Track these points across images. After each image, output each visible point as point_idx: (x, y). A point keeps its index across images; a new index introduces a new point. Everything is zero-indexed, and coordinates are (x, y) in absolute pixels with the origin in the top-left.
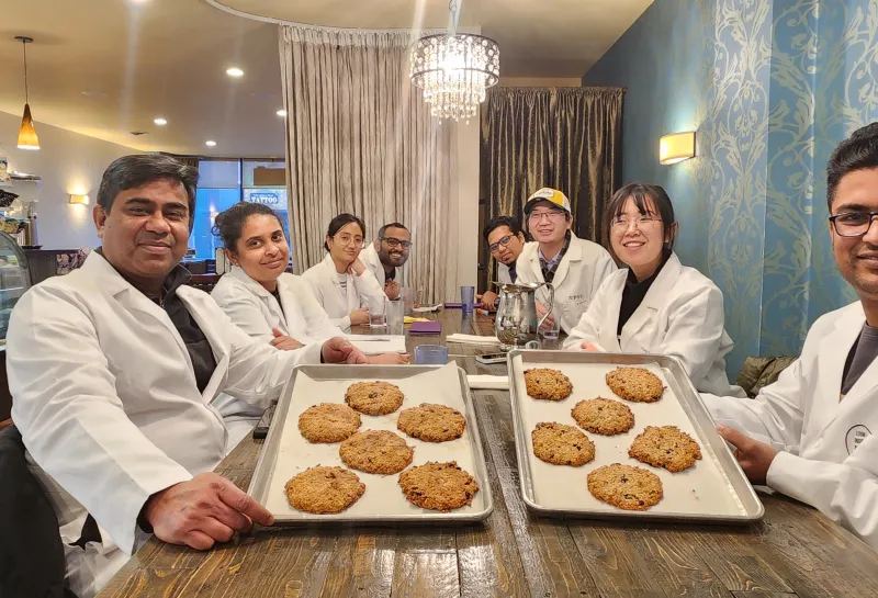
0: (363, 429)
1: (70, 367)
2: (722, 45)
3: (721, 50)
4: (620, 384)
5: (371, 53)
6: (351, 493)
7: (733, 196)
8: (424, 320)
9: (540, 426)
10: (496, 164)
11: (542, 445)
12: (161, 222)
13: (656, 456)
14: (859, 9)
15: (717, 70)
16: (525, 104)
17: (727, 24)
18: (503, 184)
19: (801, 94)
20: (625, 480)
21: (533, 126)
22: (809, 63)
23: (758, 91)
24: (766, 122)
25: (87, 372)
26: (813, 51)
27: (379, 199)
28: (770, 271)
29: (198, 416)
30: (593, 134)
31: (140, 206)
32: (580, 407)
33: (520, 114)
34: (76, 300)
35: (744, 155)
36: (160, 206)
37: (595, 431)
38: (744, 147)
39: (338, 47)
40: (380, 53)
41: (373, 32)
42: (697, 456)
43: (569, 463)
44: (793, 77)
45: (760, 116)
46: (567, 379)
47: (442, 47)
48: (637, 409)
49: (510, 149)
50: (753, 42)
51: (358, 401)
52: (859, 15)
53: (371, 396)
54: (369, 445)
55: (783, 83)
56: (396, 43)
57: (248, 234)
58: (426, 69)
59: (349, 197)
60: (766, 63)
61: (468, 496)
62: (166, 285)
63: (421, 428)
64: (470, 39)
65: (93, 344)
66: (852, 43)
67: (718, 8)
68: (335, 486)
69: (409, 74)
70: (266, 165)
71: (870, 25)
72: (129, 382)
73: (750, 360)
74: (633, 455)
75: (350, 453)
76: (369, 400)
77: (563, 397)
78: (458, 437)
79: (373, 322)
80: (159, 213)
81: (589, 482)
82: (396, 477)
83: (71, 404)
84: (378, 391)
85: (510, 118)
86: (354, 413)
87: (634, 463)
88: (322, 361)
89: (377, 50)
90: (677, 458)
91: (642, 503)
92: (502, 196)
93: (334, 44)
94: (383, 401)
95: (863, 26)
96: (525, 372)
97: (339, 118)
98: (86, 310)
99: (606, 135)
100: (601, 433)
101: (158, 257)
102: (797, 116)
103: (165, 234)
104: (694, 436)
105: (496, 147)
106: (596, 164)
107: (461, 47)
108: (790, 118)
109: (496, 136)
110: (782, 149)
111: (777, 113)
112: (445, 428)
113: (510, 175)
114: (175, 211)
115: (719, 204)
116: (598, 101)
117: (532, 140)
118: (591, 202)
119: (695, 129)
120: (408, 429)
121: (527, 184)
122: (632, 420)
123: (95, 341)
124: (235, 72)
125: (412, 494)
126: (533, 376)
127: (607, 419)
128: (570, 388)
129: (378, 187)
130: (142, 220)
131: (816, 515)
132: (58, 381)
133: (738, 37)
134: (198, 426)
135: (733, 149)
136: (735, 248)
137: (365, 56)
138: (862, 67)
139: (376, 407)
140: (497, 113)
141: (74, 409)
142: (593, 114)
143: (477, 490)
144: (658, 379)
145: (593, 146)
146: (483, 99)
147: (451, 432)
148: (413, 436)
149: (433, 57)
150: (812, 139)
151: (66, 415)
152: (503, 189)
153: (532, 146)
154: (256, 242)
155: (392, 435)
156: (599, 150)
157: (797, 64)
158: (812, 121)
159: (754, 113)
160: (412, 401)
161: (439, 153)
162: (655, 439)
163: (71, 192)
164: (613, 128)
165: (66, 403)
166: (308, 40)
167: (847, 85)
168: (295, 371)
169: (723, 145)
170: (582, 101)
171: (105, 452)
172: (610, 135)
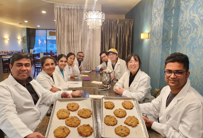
0: (70, 116)
1: (5, 105)
2: (154, 17)
3: (153, 18)
4: (125, 105)
5: (76, 10)
6: (67, 133)
7: (155, 51)
8: (87, 76)
9: (107, 116)
10: (105, 36)
11: (106, 121)
12: (24, 68)
13: (129, 123)
14: (182, 14)
15: (152, 22)
16: (112, 23)
17: (155, 12)
18: (106, 41)
19: (170, 31)
20: (122, 130)
21: (113, 28)
22: (171, 24)
23: (160, 30)
24: (162, 37)
25: (10, 106)
26: (172, 21)
27: (78, 44)
28: (161, 69)
29: (34, 111)
30: (127, 30)
31: (19, 64)
32: (115, 111)
33: (110, 25)
34: (6, 88)
35: (157, 43)
36: (24, 64)
37: (118, 117)
38: (157, 41)
39: (68, 9)
40: (78, 10)
41: (76, 5)
42: (138, 123)
43: (112, 125)
44: (168, 27)
45: (161, 35)
46: (113, 104)
47: (91, 13)
48: (127, 111)
49: (108, 33)
50: (160, 18)
51: (69, 108)
52: (182, 16)
53: (72, 107)
54: (71, 120)
55: (166, 28)
56: (82, 8)
57: (46, 63)
58: (88, 18)
59: (71, 44)
60: (162, 24)
61: (91, 133)
62: (27, 81)
63: (82, 115)
64: (98, 12)
65: (10, 98)
66: (180, 21)
67: (153, 8)
68: (64, 132)
69: (84, 18)
70: (52, 31)
71: (184, 18)
72: (19, 105)
73: (156, 89)
74: (125, 123)
75: (67, 122)
76: (72, 108)
77: (112, 108)
78: (90, 117)
79: (75, 77)
80: (24, 66)
81: (115, 130)
82: (76, 128)
83: (6, 114)
84: (74, 105)
85: (108, 26)
86: (68, 111)
87: (125, 125)
88: (62, 98)
89: (77, 10)
90: (133, 124)
91: (125, 135)
92: (106, 44)
93: (67, 8)
94: (75, 108)
95: (182, 18)
96: (105, 102)
97: (68, 26)
98: (9, 90)
99: (130, 30)
100: (119, 117)
101: (24, 76)
102: (168, 36)
103: (25, 70)
104: (138, 118)
105: (105, 33)
106: (127, 37)
107: (96, 13)
108: (167, 36)
109: (105, 30)
110: (165, 43)
111: (164, 35)
112: (87, 115)
113: (108, 39)
114: (27, 65)
115: (152, 52)
116: (128, 22)
117: (113, 31)
118: (126, 45)
119: (149, 32)
120: (80, 115)
121: (112, 41)
122: (126, 114)
123: (11, 97)
124: (44, 12)
125: (80, 133)
126: (106, 104)
127: (120, 114)
128: (114, 106)
129: (78, 42)
130: (20, 68)
131: (160, 136)
132: (3, 108)
133: (157, 16)
134: (34, 113)
135: (155, 41)
136: (155, 63)
137: (74, 11)
138: (182, 27)
139: (73, 109)
140: (105, 25)
141: (7, 116)
142: (127, 25)
143: (93, 131)
144: (133, 104)
145: (127, 33)
146: (101, 25)
147: (89, 116)
148: (81, 117)
149: (89, 15)
150: (171, 41)
151: (5, 117)
152: (106, 42)
153: (113, 33)
154: (48, 65)
155: (76, 117)
156: (128, 34)
157: (169, 24)
158: (172, 37)
159: (159, 34)
160: (81, 108)
161: (92, 34)
162: (130, 119)
163: (5, 37)
164: (131, 28)
165: (5, 114)
166: (61, 7)
167: (179, 30)
168: (56, 100)
169: (153, 40)
170: (124, 23)
171: (13, 127)
172: (131, 30)
